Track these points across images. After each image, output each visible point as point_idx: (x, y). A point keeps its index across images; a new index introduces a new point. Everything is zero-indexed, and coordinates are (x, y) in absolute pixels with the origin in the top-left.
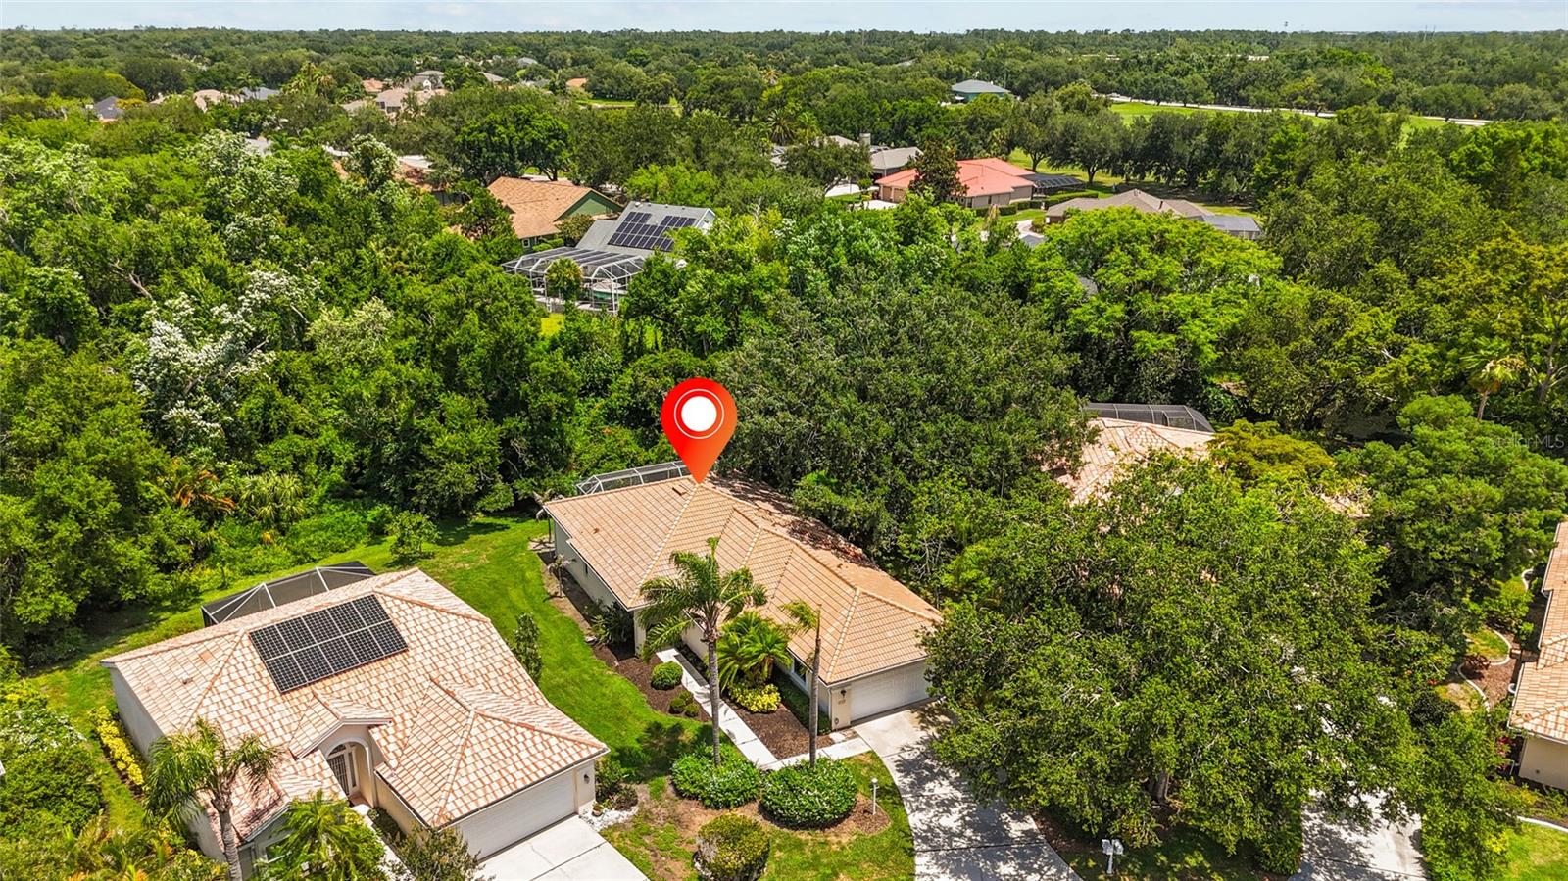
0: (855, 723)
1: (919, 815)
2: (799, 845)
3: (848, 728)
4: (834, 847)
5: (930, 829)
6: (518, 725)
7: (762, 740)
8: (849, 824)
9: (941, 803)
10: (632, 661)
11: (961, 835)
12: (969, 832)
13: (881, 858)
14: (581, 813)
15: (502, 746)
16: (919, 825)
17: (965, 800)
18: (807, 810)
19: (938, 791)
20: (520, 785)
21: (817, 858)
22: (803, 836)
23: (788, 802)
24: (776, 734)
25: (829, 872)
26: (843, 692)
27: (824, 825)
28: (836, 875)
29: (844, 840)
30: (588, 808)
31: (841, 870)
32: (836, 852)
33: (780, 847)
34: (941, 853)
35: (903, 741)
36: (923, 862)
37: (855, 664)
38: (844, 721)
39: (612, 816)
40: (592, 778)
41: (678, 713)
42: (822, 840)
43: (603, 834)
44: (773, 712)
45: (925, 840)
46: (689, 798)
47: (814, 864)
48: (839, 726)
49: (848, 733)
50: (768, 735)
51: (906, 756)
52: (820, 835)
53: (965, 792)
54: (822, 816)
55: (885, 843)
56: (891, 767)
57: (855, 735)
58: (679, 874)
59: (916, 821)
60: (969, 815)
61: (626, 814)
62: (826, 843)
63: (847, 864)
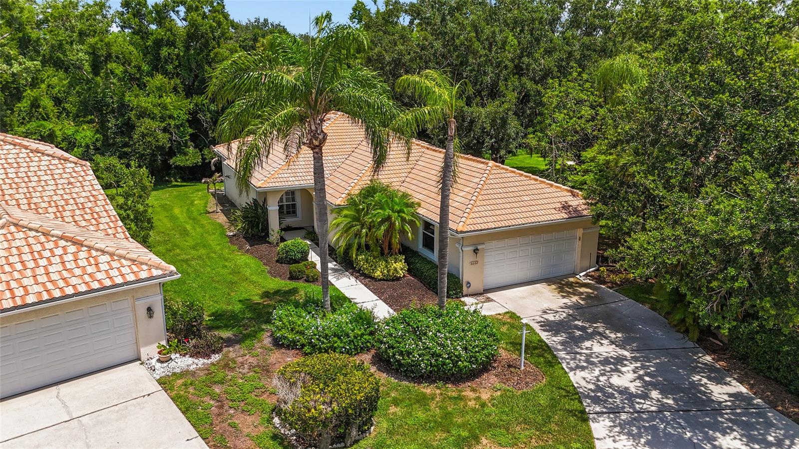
0: (487, 291)
1: (580, 374)
2: (423, 401)
3: (481, 294)
4: (471, 404)
5: (599, 388)
6: (62, 238)
7: (385, 301)
8: (491, 379)
9: (606, 362)
10: (264, 247)
11: (645, 396)
12: (655, 394)
13: (539, 419)
14: (144, 357)
15: (27, 257)
16: (583, 383)
17: (635, 359)
18: (434, 355)
19: (597, 348)
20: (31, 299)
21: (447, 415)
22: (427, 390)
23: (410, 344)
24: (401, 296)
25: (465, 434)
26: (476, 251)
27: (458, 377)
28: (477, 439)
29: (485, 396)
30: (150, 351)
31: (483, 431)
32: (474, 410)
33: (396, 402)
34: (624, 416)
35: (546, 306)
36: (600, 427)
37: (491, 219)
38: (476, 286)
39: (182, 362)
40: (159, 312)
41: (298, 279)
42: (454, 394)
43: (161, 382)
44: (398, 279)
45: (596, 400)
46: (288, 347)
47: (444, 423)
48: (471, 290)
49: (481, 298)
50: (392, 297)
51: (551, 317)
52: (451, 390)
53: (633, 351)
54: (455, 364)
55: (543, 400)
56: (537, 327)
57: (489, 300)
58: (246, 431)
59: (578, 378)
60: (647, 374)
61: (201, 362)
62: (460, 398)
63: (490, 426)
